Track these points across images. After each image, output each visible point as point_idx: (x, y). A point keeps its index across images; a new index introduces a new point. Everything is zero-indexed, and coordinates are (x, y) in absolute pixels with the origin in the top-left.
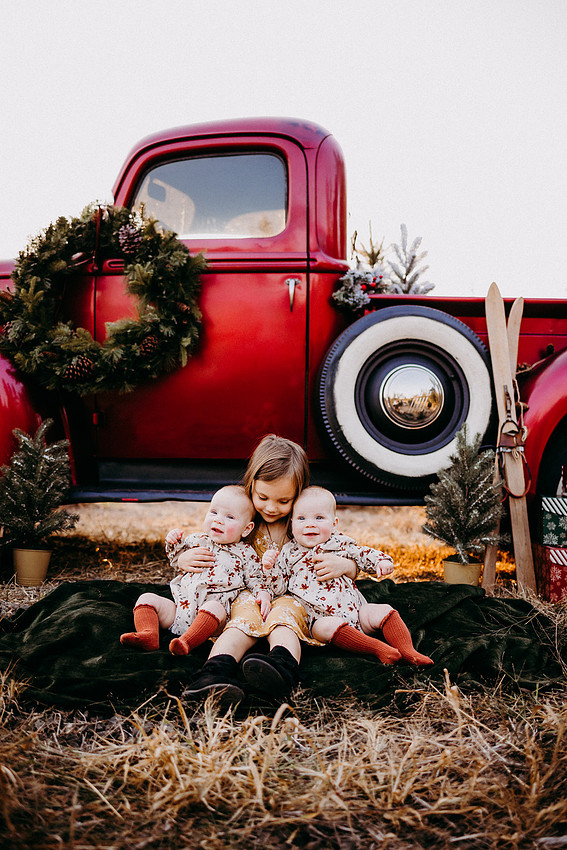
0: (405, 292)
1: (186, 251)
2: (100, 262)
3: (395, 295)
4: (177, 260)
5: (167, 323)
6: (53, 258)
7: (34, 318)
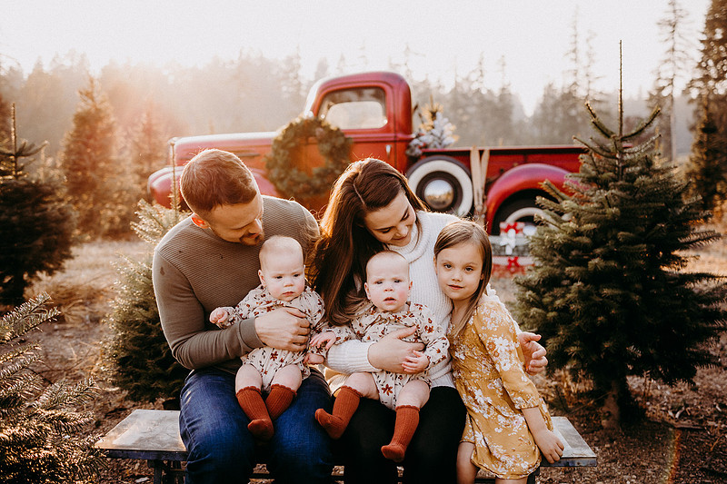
0: (440, 144)
1: (342, 135)
2: (307, 139)
3: (435, 150)
4: (340, 141)
5: (337, 168)
6: (289, 142)
7: (283, 167)
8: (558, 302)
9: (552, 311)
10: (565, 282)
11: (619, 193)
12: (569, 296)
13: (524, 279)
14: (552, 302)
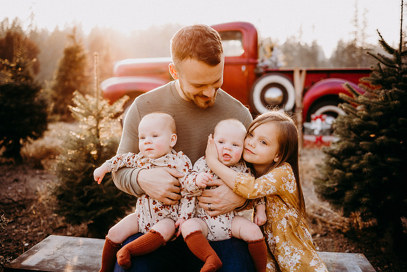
0: (275, 66)
3: (272, 69)
8: (354, 166)
9: (349, 172)
10: (359, 152)
11: (399, 91)
12: (362, 162)
13: (329, 149)
14: (349, 166)
